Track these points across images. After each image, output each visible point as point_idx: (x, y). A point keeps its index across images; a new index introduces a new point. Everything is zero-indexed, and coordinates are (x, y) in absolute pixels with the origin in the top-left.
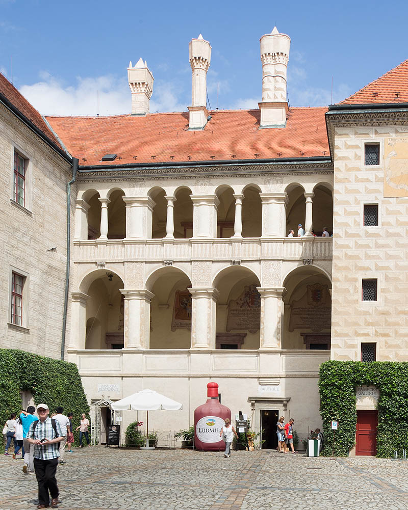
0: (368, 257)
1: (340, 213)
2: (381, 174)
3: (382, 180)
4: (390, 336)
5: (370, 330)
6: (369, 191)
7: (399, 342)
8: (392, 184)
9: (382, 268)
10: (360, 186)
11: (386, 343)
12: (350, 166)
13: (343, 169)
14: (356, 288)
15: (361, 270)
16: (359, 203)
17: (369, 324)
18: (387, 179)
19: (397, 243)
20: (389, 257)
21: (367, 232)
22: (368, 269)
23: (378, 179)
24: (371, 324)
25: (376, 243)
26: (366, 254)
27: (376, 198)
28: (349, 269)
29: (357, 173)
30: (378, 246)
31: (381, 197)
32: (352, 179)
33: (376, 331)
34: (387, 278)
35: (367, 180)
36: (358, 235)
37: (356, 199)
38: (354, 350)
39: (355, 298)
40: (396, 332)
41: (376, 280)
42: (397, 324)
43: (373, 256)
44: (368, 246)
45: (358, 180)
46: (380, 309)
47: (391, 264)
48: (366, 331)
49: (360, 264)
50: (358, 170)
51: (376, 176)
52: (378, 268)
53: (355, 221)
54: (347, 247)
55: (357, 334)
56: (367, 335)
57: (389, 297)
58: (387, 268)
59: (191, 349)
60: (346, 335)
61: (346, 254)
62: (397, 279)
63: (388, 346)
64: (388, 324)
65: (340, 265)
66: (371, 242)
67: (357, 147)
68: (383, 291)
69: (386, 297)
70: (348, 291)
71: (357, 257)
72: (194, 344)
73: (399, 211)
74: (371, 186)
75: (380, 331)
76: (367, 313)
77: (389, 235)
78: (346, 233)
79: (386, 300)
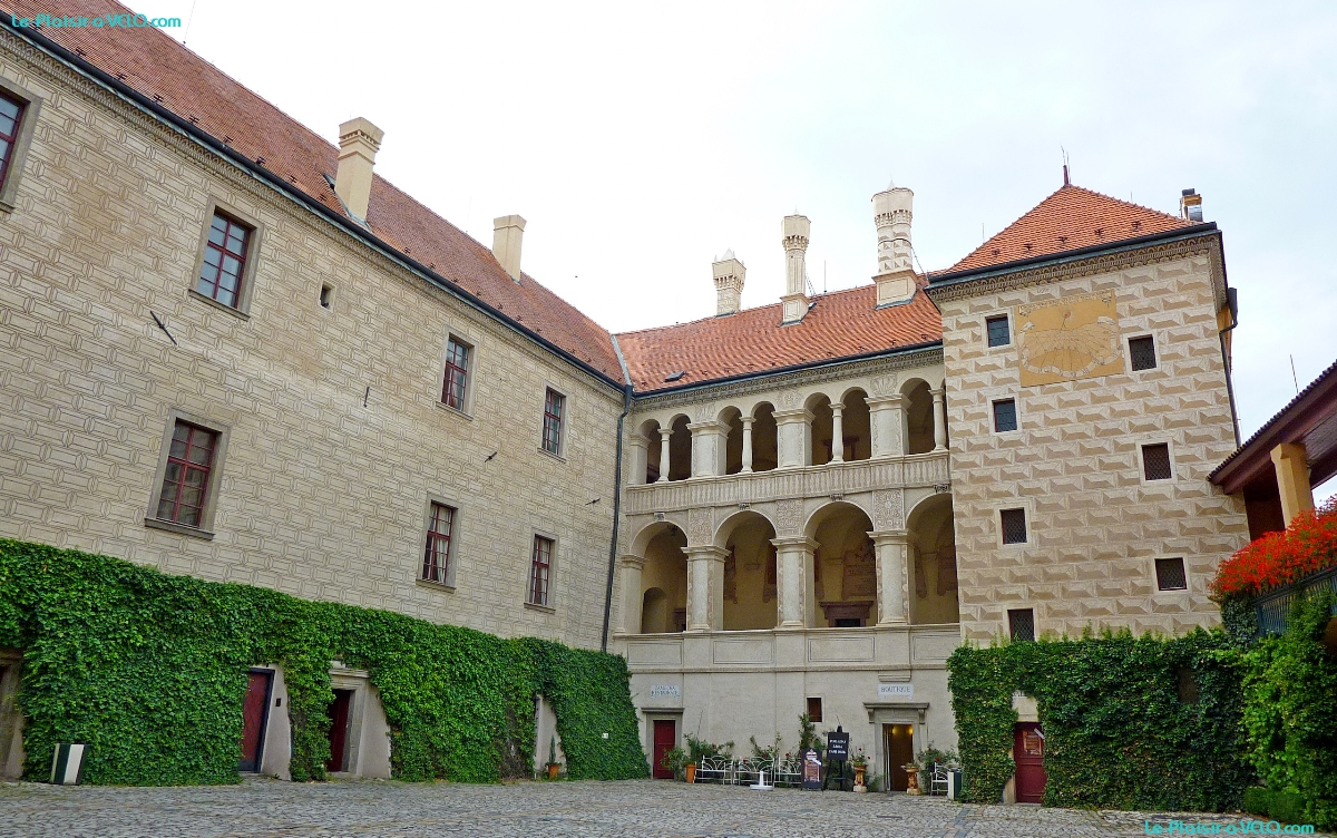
0: (1005, 476)
1: (957, 417)
2: (1013, 357)
3: (1017, 364)
4: (1053, 597)
5: (1021, 589)
6: (997, 382)
7: (1069, 607)
8: (1031, 368)
9: (1030, 492)
10: (985, 377)
11: (1049, 608)
12: (966, 351)
13: (956, 356)
14: (991, 525)
15: (998, 497)
16: (985, 400)
17: (1017, 579)
18: (1024, 361)
19: (1049, 451)
20: (1039, 474)
21: (1000, 441)
22: (1009, 494)
23: (1009, 364)
24: (1022, 579)
25: (1017, 456)
26: (1003, 472)
27: (1011, 391)
28: (979, 497)
29: (978, 360)
30: (1020, 459)
31: (1017, 388)
32: (972, 368)
33: (1030, 590)
34: (1039, 506)
35: (995, 367)
36: (987, 447)
37: (979, 396)
38: (997, 622)
39: (992, 540)
40: (1064, 590)
41: (1022, 510)
42: (1064, 577)
43: (1015, 474)
44: (1004, 461)
45: (979, 369)
46: (1033, 554)
47: (1044, 484)
48: (1013, 591)
49: (994, 489)
50: (980, 354)
51: (1006, 359)
52: (1022, 492)
53: (981, 427)
54: (973, 464)
55: (1000, 597)
56: (1016, 597)
57: (1045, 535)
58: (1039, 490)
59: (776, 629)
60: (982, 599)
61: (971, 476)
62: (1056, 506)
63: (1053, 613)
64: (1049, 578)
65: (964, 492)
66: (1008, 454)
67: (975, 324)
68: (1035, 525)
69: (1040, 536)
70: (979, 530)
71: (989, 479)
72: (781, 622)
73: (1047, 405)
74: (999, 375)
75: (1036, 588)
76: (1012, 562)
77: (1034, 441)
78: (969, 444)
79: (1042, 541)
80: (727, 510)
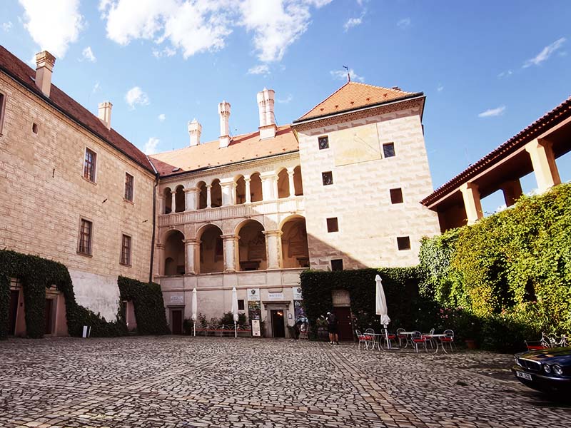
0: (328, 204)
1: (306, 180)
2: (331, 153)
3: (333, 156)
4: (351, 254)
5: (337, 251)
6: (324, 164)
7: (359, 258)
8: (339, 157)
9: (340, 210)
10: (318, 162)
11: (349, 259)
12: (310, 152)
13: (305, 155)
14: (323, 225)
15: (325, 213)
16: (319, 172)
18: (336, 155)
19: (348, 193)
20: (344, 202)
21: (326, 189)
22: (330, 212)
27: (330, 168)
28: (317, 213)
29: (316, 155)
30: (335, 196)
31: (333, 167)
32: (312, 159)
33: (341, 252)
34: (344, 216)
35: (323, 158)
36: (321, 192)
37: (316, 170)
38: (326, 265)
39: (323, 231)
40: (356, 251)
41: (336, 218)
43: (333, 203)
44: (328, 198)
45: (315, 159)
46: (342, 237)
47: (346, 206)
48: (333, 252)
49: (323, 209)
51: (328, 155)
52: (336, 210)
53: (317, 183)
54: (314, 199)
55: (327, 255)
56: (334, 255)
57: (347, 228)
58: (344, 209)
59: (224, 272)
60: (320, 256)
61: (313, 204)
62: (351, 216)
63: (351, 261)
64: (349, 246)
65: (309, 211)
66: (329, 194)
67: (313, 141)
68: (341, 224)
70: (317, 227)
71: (321, 205)
72: (226, 269)
73: (347, 173)
74: (325, 161)
76: (333, 240)
77: (341, 188)
78: (312, 191)
79: (345, 230)
80: (201, 224)
